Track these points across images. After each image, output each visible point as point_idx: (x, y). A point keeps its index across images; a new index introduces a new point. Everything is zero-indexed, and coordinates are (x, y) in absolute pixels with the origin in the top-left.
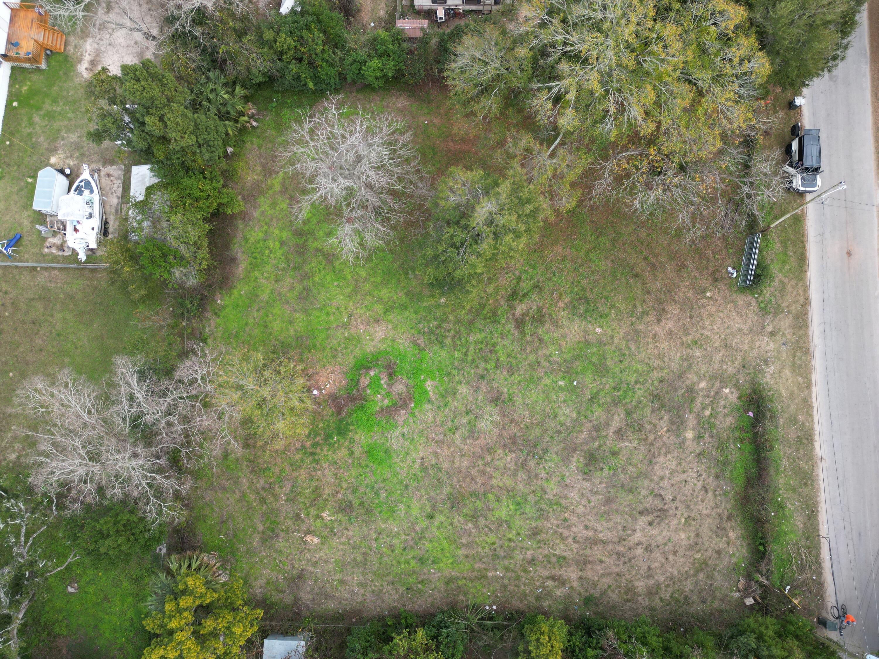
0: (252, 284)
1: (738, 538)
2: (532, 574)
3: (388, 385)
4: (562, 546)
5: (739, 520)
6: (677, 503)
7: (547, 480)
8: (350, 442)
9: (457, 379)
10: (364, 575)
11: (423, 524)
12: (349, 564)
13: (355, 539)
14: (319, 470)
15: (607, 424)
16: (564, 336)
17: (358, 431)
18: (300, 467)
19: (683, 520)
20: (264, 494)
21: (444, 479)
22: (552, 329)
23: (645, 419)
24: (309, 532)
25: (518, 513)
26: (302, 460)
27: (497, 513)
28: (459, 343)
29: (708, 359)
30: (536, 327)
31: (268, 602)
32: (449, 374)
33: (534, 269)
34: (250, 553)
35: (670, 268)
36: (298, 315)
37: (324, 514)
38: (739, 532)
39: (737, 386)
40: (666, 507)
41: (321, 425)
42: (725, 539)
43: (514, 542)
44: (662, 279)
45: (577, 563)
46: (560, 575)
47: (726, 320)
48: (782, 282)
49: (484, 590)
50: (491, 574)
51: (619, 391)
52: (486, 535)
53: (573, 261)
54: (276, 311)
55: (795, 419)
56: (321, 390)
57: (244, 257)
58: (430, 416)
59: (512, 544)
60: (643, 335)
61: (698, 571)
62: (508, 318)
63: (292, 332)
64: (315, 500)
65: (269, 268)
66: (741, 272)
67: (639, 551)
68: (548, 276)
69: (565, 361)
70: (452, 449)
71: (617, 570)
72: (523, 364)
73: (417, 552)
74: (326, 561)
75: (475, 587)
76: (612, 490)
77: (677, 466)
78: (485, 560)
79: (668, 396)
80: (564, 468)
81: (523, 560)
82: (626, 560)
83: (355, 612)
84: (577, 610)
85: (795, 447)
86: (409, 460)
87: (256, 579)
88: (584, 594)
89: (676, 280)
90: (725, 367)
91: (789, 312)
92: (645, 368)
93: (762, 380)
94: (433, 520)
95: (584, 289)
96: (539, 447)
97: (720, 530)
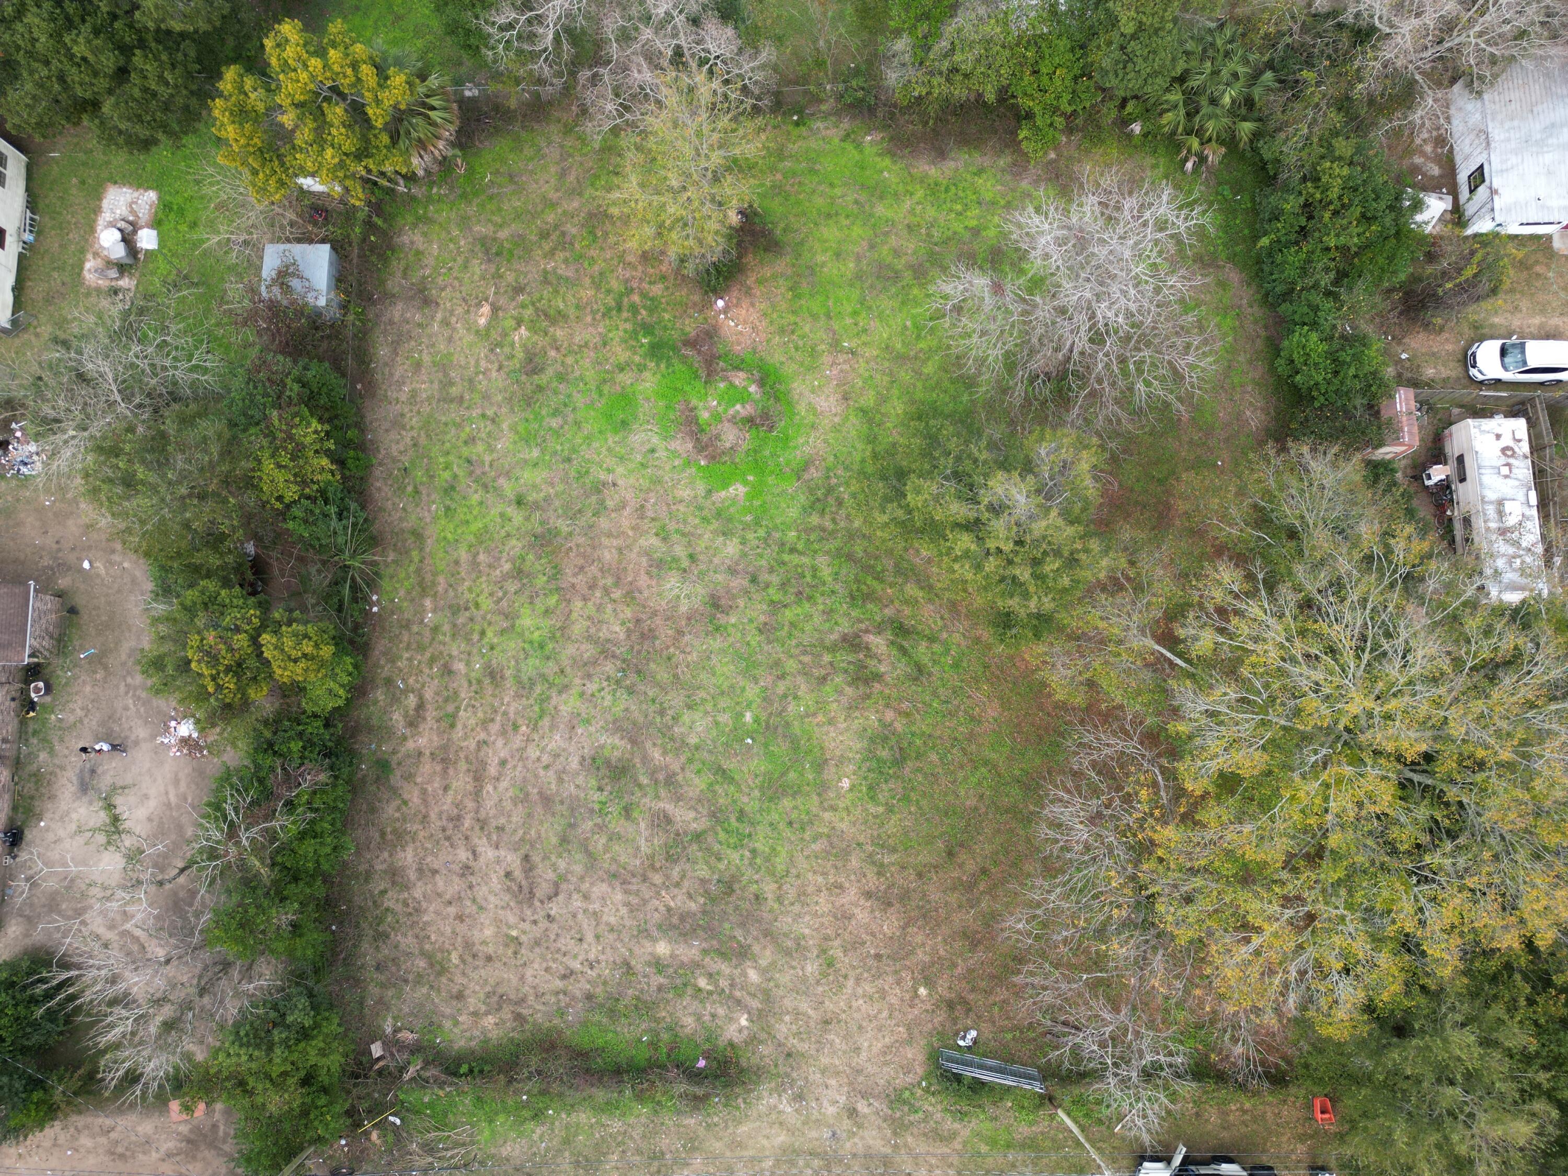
0: (901, 188)
1: (484, 1032)
2: (427, 671)
3: (734, 417)
4: (472, 722)
5: (515, 1034)
6: (543, 924)
8: (640, 364)
9: (750, 536)
10: (429, 399)
11: (508, 488)
12: (446, 375)
13: (485, 383)
14: (594, 319)
15: (679, 799)
16: (831, 722)
17: (658, 376)
18: (598, 288)
19: (514, 933)
20: (555, 236)
21: (582, 522)
22: (844, 700)
23: (688, 866)
24: (495, 309)
25: (527, 646)
26: (609, 291)
27: (526, 611)
28: (812, 538)
29: (801, 987)
30: (846, 671)
31: (389, 253)
32: (757, 522)
33: (952, 666)
35: (967, 918)
36: (851, 265)
37: (522, 330)
38: (494, 1034)
39: (753, 1040)
40: (537, 904)
41: (667, 316)
42: (483, 1008)
44: (946, 903)
45: (445, 748)
46: (424, 719)
47: (875, 1023)
48: (953, 1135)
49: (402, 593)
50: (428, 603)
51: (739, 819)
52: (491, 594)
53: (971, 737)
54: (857, 231)
55: (694, 1149)
56: (725, 313)
57: (947, 172)
58: (686, 494)
59: (476, 637)
60: (840, 864)
61: (429, 957)
62: (860, 621)
63: (820, 258)
64: (546, 315)
65: (931, 212)
66: (969, 1056)
67: (463, 855)
68: (941, 690)
69: (788, 724)
70: (630, 533)
71: (433, 816)
72: (780, 650)
73: (464, 481)
74: (450, 340)
75: (408, 577)
76: (565, 807)
77: (608, 924)
78: (451, 593)
79: (730, 910)
80: (601, 723)
81: (450, 656)
82: (449, 832)
83: (371, 387)
84: (368, 747)
85: (644, 1146)
86: (610, 462)
87: (425, 235)
88: (394, 760)
89: (945, 930)
90: (787, 1018)
91: (896, 1146)
92: (780, 868)
93: (764, 1088)
94: (514, 506)
95: (919, 756)
96: (636, 679)
97: (498, 1000)
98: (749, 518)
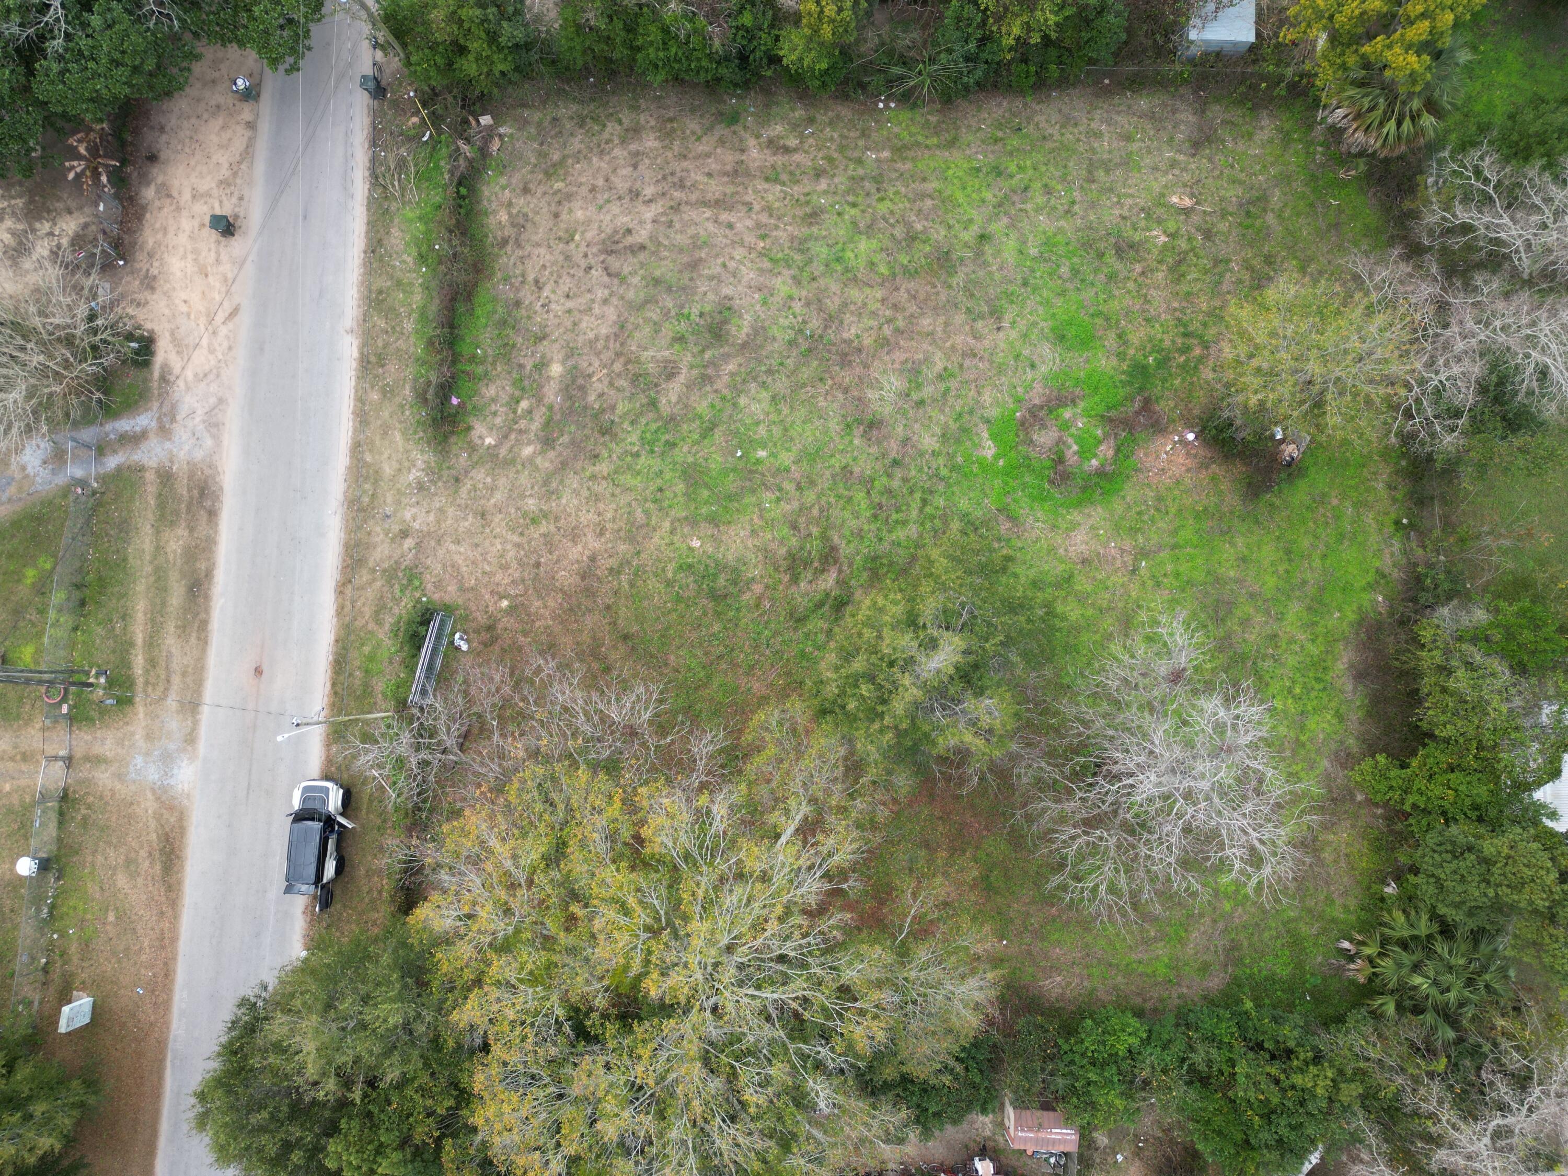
0: (1320, 629)
1: (495, 212)
2: (820, 155)
3: (1064, 443)
4: (770, 197)
5: (491, 239)
6: (583, 264)
7: (791, 298)
8: (1125, 354)
9: (941, 461)
10: (1093, 150)
11: (996, 227)
12: (1118, 165)
13: (1108, 203)
14: (1175, 310)
15: (688, 387)
16: (754, 533)
17: (1112, 373)
18: (1210, 314)
19: (577, 237)
20: (1268, 271)
21: (961, 297)
22: (773, 546)
23: (627, 394)
24: (1187, 212)
25: (840, 246)
26: (1205, 325)
27: (874, 244)
28: (937, 521)
29: (514, 493)
30: (802, 548)
31: (1249, 105)
32: (954, 468)
33: (803, 651)
34: (1285, 179)
35: (566, 650)
36: (1232, 573)
37: (1164, 239)
38: (492, 221)
39: (472, 448)
40: (602, 258)
41: (1177, 382)
42: (514, 211)
43: (847, 203)
44: (582, 631)
45: (748, 174)
46: (775, 154)
47: (480, 558)
48: (379, 623)
49: (896, 130)
50: (886, 154)
51: (667, 442)
52: (892, 213)
53: (734, 665)
54: (1271, 581)
55: (384, 392)
56: (1180, 442)
57: (1340, 682)
58: (987, 397)
59: (851, 198)
60: (622, 534)
61: (562, 162)
62: (851, 565)
63: (1240, 541)
64: (1180, 262)
65: (1292, 661)
66: (445, 641)
67: (649, 191)
68: (780, 639)
69: (754, 491)
70: (948, 344)
71: (685, 164)
72: (826, 486)
73: (1006, 184)
74: (1155, 169)
75: (911, 134)
76: (687, 282)
77: (580, 320)
78: (894, 175)
79: (587, 431)
80: (763, 316)
81: (834, 176)
82: (670, 179)
83: (1107, 92)
84: (750, 106)
85: (390, 350)
86: (1022, 325)
87: (1271, 141)
88: (738, 128)
89: (558, 629)
90: (489, 480)
91: (374, 571)
92: (621, 479)
93: (430, 457)
94: (979, 232)
95: (718, 614)
96: (803, 348)
97: (521, 224)
98: (959, 459)
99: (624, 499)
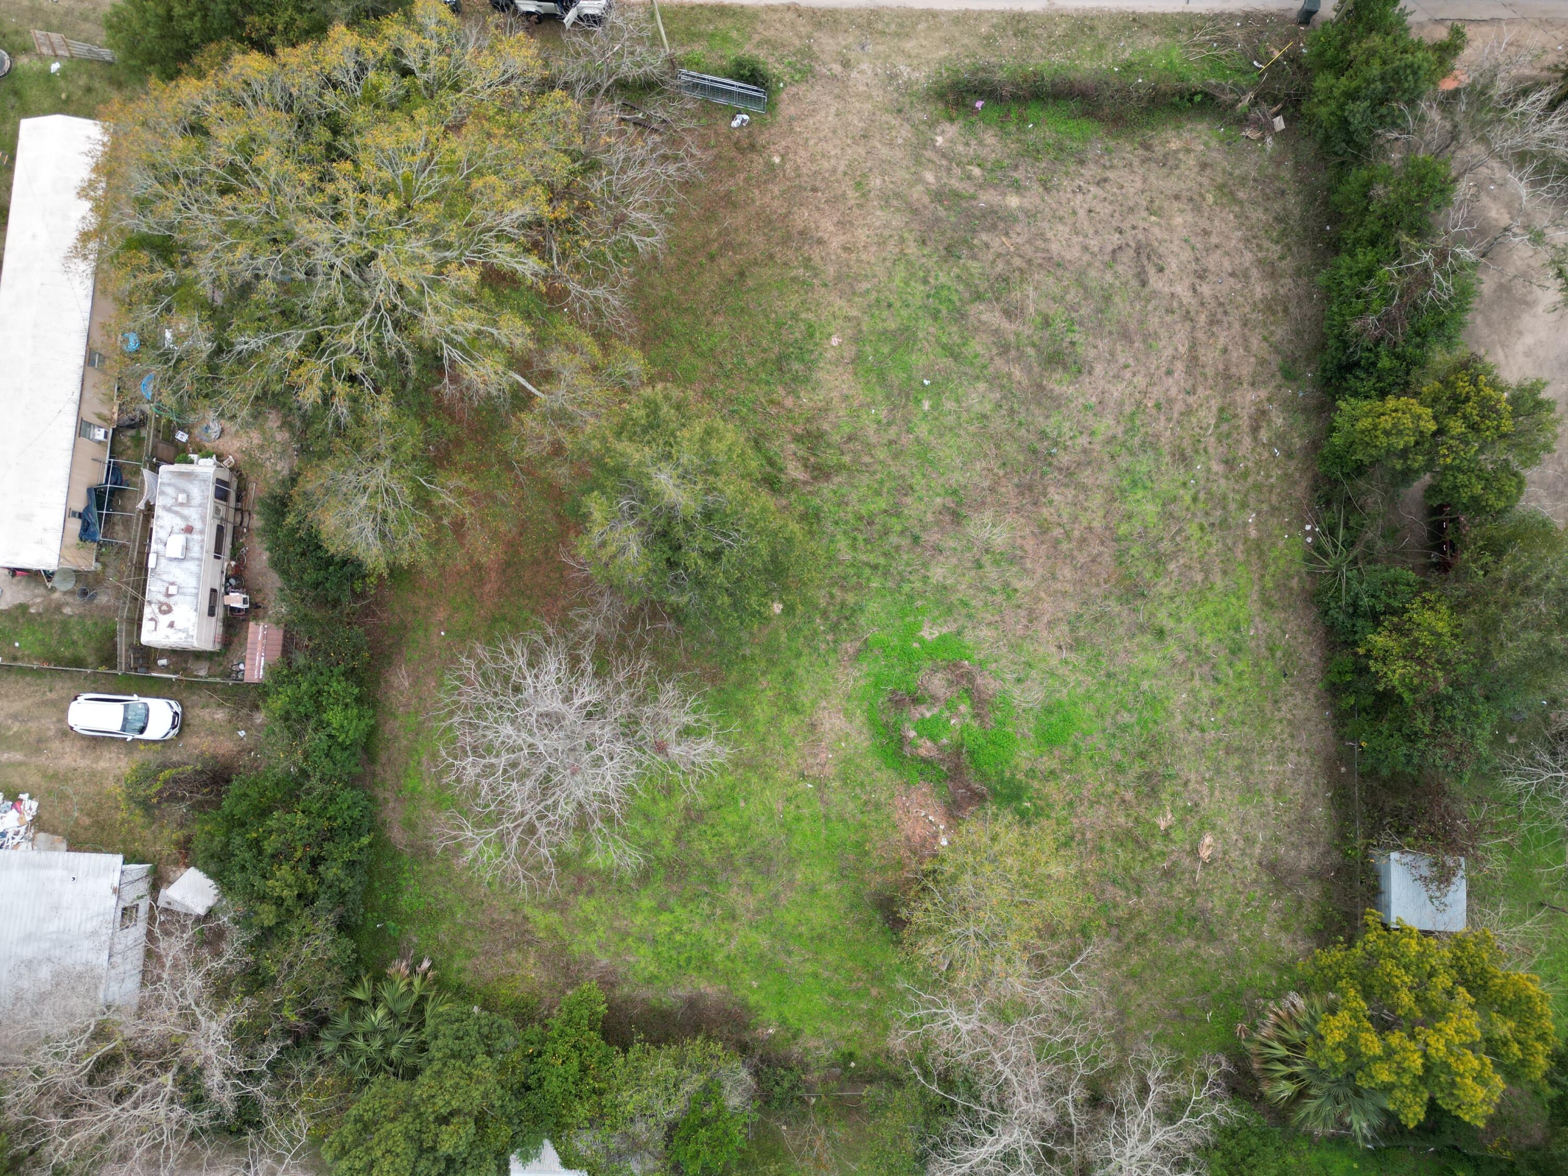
0: (739, 965)
1: (1179, 136)
2: (1250, 464)
3: (933, 704)
4: (1202, 413)
5: (1150, 133)
6: (1126, 226)
7: (1092, 434)
8: (1032, 778)
9: (918, 585)
10: (1263, 753)
11: (1172, 647)
12: (1246, 780)
13: (1203, 768)
14: (1083, 834)
15: (996, 332)
16: (845, 398)
17: (1013, 763)
18: (1079, 870)
19: (1153, 218)
20: (1128, 938)
21: (1095, 609)
22: (832, 417)
23: (988, 271)
24: (1194, 852)
25: (1149, 484)
27: (1151, 519)
28: (854, 579)
29: (886, 166)
30: (829, 445)
31: (1320, 926)
32: (910, 597)
34: (1234, 963)
35: (732, 219)
36: (799, 876)
37: (1163, 825)
38: (1170, 133)
39: (932, 124)
40: (1133, 244)
42: (1181, 156)
43: (1198, 492)
44: (749, 233)
45: (1228, 389)
46: (1250, 418)
47: (821, 135)
48: (759, 45)
49: (1281, 544)
50: (1253, 533)
51: (939, 311)
52: (1188, 539)
53: (713, 379)
54: (790, 918)
55: (987, 38)
56: (939, 831)
58: (985, 632)
59: (1202, 496)
61: (1235, 201)
62: (811, 493)
63: (832, 887)
64: (1137, 842)
65: (708, 934)
66: (741, 105)
67: (1205, 289)
68: (738, 423)
69: (888, 397)
70: (1043, 595)
71: (1237, 326)
72: (893, 469)
73: (1222, 658)
74: (1244, 821)
75: (1275, 560)
76: (1107, 329)
77: (1065, 224)
78: (1229, 542)
79: (949, 233)
80: (1072, 405)
81: (1227, 478)
82: (1220, 310)
83: (1330, 768)
84: (1305, 392)
85: (1033, 43)
86: (1064, 671)
87: (1279, 950)
88: (1278, 380)
89: (751, 210)
90: (900, 141)
91: (809, 37)
92: (901, 267)
93: (923, 85)
94: (1166, 629)
95: (763, 363)
96: (1038, 446)
97: (1167, 162)
98: (919, 603)
99: (879, 270)
